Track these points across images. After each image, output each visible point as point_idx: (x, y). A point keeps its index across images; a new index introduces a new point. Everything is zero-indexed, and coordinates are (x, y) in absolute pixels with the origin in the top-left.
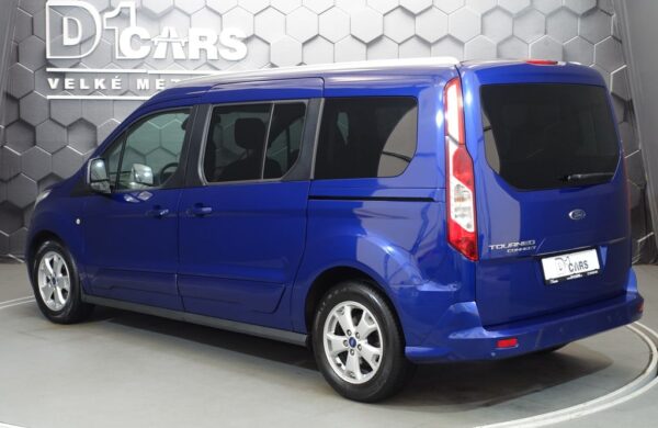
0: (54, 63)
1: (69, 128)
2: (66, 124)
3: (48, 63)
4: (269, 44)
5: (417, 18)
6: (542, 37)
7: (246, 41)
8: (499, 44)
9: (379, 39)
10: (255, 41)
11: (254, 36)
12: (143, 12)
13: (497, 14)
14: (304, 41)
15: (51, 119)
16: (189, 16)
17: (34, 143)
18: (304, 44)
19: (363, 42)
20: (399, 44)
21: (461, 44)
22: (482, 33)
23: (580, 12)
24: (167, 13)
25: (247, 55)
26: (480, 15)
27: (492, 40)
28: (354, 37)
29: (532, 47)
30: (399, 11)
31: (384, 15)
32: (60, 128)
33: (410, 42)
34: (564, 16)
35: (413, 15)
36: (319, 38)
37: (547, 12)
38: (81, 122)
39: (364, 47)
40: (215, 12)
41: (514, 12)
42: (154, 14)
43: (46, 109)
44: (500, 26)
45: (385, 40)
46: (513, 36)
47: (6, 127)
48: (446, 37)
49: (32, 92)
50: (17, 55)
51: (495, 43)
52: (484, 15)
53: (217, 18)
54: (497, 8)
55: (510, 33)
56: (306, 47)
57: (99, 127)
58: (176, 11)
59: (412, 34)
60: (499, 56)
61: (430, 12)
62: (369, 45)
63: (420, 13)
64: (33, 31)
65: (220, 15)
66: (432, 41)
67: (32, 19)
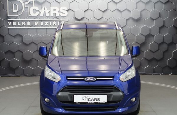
1: (14, 37)
2: (13, 35)
3: (8, 17)
4: (74, 11)
6: (153, 9)
7: (67, 11)
8: (141, 11)
9: (106, 10)
10: (70, 11)
11: (70, 9)
12: (37, 3)
13: (141, 3)
14: (84, 10)
15: (9, 34)
16: (50, 3)
17: (4, 41)
18: (84, 11)
20: (112, 12)
21: (130, 11)
22: (136, 8)
23: (164, 2)
24: (43, 3)
25: (67, 16)
26: (135, 3)
27: (139, 10)
28: (99, 9)
29: (151, 13)
31: (108, 3)
32: (12, 37)
33: (115, 11)
34: (159, 4)
35: (116, 3)
36: (89, 10)
37: (155, 2)
38: (18, 35)
39: (102, 12)
40: (58, 2)
41: (145, 2)
42: (40, 3)
43: (7, 31)
44: (141, 6)
45: (108, 10)
46: (145, 9)
48: (126, 9)
49: (3, 26)
51: (140, 11)
52: (136, 3)
53: (59, 4)
54: (140, 1)
55: (144, 8)
57: (23, 36)
58: (46, 2)
59: (116, 8)
60: (141, 15)
61: (121, 2)
62: (103, 12)
63: (118, 2)
64: (3, 8)
65: (60, 3)
66: (122, 11)
67: (3, 4)
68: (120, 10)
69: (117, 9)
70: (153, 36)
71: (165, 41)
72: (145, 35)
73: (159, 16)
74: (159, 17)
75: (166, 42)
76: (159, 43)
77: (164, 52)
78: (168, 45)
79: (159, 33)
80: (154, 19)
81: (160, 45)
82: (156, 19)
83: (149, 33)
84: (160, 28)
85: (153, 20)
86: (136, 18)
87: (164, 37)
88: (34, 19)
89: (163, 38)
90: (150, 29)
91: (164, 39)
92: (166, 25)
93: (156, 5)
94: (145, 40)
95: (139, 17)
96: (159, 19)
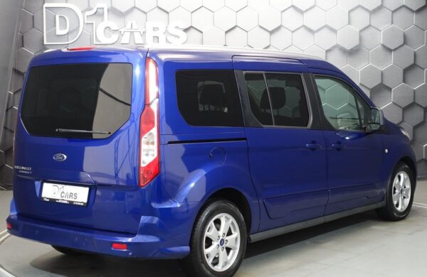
0: (49, 48)
3: (45, 47)
4: (202, 32)
5: (305, 14)
6: (389, 26)
7: (186, 30)
8: (361, 31)
9: (278, 28)
10: (192, 30)
11: (191, 27)
12: (114, 11)
13: (359, 11)
14: (226, 30)
16: (146, 13)
18: (226, 32)
19: (267, 31)
20: (293, 32)
21: (334, 31)
22: (349, 24)
23: (415, 9)
25: (187, 40)
26: (347, 12)
27: (356, 28)
28: (260, 27)
29: (383, 34)
31: (282, 12)
33: (299, 30)
34: (403, 12)
35: (301, 12)
36: (237, 29)
37: (393, 9)
39: (269, 34)
40: (164, 11)
41: (371, 9)
42: (121, 12)
44: (361, 19)
45: (283, 29)
46: (370, 26)
47: (14, 93)
48: (324, 27)
50: (22, 43)
51: (358, 30)
52: (350, 12)
53: (166, 15)
54: (359, 6)
55: (367, 24)
56: (228, 34)
58: (136, 11)
59: (301, 25)
60: (361, 39)
61: (313, 10)
62: (272, 32)
63: (307, 10)
64: (33, 25)
65: (168, 13)
66: (315, 30)
67: (33, 17)
68: (312, 28)
69: (304, 26)
70: (390, 89)
71: (417, 101)
72: (371, 87)
73: (402, 43)
74: (402, 45)
75: (420, 103)
76: (403, 107)
77: (416, 128)
78: (425, 111)
79: (404, 81)
80: (392, 48)
81: (405, 109)
82: (395, 49)
83: (379, 82)
84: (406, 71)
85: (390, 51)
86: (348, 47)
87: (414, 91)
89: (413, 95)
90: (382, 73)
91: (414, 96)
92: (420, 63)
93: (397, 15)
95: (355, 45)
96: (402, 48)
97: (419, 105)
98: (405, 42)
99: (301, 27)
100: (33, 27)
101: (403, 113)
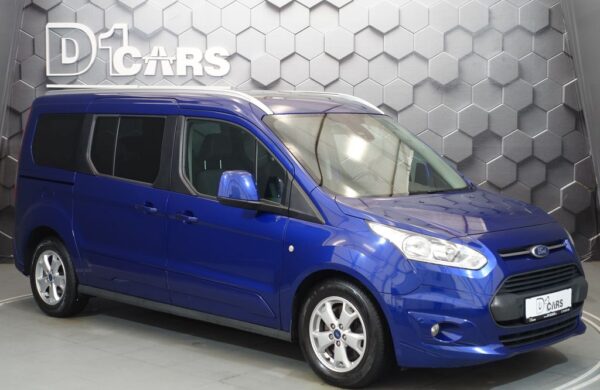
0: (54, 80)
3: (48, 80)
4: (249, 61)
5: (385, 37)
6: (499, 53)
7: (229, 58)
8: (460, 60)
9: (350, 56)
10: (238, 59)
11: (236, 54)
12: (134, 33)
13: (459, 33)
14: (282, 58)
16: (177, 36)
18: (282, 61)
19: (335, 59)
20: (369, 61)
21: (425, 60)
22: (445, 49)
23: (534, 30)
24: (156, 34)
25: (230, 71)
26: (443, 33)
27: (454, 57)
28: (327, 54)
29: (491, 63)
30: (368, 30)
31: (355, 34)
33: (378, 59)
34: (519, 34)
35: (381, 34)
36: (296, 56)
37: (505, 31)
39: (337, 64)
40: (200, 33)
41: (474, 30)
42: (145, 34)
44: (461, 44)
45: (356, 57)
46: (473, 52)
47: (10, 138)
48: (411, 54)
50: (19, 73)
51: (457, 59)
52: (446, 34)
53: (202, 39)
54: (458, 27)
55: (469, 51)
56: (286, 63)
58: (165, 33)
59: (381, 51)
60: (460, 71)
61: (397, 31)
62: (341, 61)
63: (388, 32)
64: (34, 51)
65: (205, 35)
66: (399, 58)
67: (33, 40)
68: (395, 56)
70: (499, 138)
71: (536, 155)
72: (473, 135)
73: (516, 75)
74: (517, 79)
75: (540, 157)
76: (517, 161)
77: (534, 190)
78: (547, 169)
79: (519, 127)
80: (503, 82)
81: (520, 165)
82: (507, 85)
83: (485, 128)
84: (522, 113)
85: (500, 86)
86: (444, 81)
87: (533, 141)
88: (128, 84)
89: (531, 145)
90: (489, 116)
91: (533, 148)
92: (541, 103)
93: (509, 41)
94: (474, 149)
95: (452, 78)
96: (517, 83)
97: (539, 160)
98: (521, 75)
99: (381, 54)
100: (34, 53)
101: (518, 171)
